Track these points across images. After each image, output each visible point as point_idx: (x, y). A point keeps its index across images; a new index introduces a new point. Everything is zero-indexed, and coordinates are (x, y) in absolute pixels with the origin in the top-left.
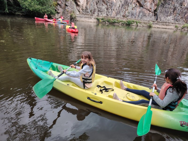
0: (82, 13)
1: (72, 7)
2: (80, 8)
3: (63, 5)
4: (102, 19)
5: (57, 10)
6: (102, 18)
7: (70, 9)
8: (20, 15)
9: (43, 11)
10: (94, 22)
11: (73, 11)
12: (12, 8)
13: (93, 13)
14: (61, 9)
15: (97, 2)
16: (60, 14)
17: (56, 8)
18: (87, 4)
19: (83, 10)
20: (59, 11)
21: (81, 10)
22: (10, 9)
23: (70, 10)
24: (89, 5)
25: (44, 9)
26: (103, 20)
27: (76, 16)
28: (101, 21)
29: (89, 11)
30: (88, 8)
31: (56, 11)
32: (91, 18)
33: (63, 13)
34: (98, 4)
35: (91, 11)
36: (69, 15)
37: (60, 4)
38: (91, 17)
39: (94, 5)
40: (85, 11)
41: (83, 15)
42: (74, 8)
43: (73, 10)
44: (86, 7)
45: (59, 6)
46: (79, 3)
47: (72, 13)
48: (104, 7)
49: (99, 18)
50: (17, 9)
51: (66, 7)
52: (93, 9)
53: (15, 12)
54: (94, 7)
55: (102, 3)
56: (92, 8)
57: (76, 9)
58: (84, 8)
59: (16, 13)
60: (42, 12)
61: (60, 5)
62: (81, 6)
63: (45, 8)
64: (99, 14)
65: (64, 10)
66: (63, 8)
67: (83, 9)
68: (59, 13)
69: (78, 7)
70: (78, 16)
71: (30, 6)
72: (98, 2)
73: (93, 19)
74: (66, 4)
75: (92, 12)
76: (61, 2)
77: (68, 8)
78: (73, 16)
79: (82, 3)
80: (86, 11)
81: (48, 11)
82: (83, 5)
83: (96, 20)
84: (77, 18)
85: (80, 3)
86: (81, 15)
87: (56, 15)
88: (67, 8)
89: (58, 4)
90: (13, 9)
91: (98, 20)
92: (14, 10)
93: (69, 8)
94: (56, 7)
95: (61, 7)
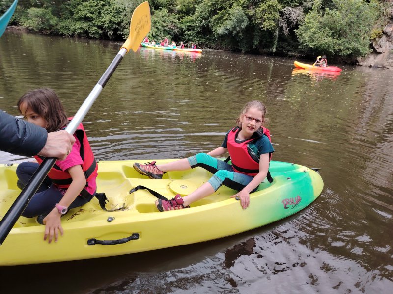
5: (376, 47)
8: (295, 56)
9: (336, 48)
12: (285, 44)
14: (388, 43)
16: (381, 55)
17: (376, 43)
20: (380, 49)
22: (282, 47)
25: (340, 45)
31: (371, 46)
37: (389, 34)
45: (384, 37)
50: (293, 46)
53: (289, 51)
59: (290, 53)
60: (334, 50)
61: (389, 36)
63: (343, 42)
68: (381, 53)
71: (312, 38)
81: (348, 49)
87: (372, 57)
89: (385, 33)
90: (287, 46)
92: (289, 48)
94: (377, 39)
95: (390, 40)
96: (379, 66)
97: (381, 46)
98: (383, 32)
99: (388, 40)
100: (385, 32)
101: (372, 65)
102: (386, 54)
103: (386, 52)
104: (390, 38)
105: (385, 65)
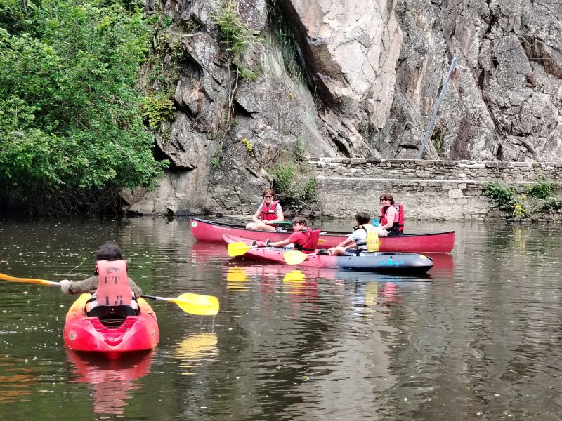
0: (363, 159)
1: (283, 116)
2: (349, 122)
3: (216, 113)
4: (535, 192)
5: (169, 150)
6: (530, 184)
7: (272, 132)
9: (64, 163)
10: (467, 221)
11: (296, 145)
13: (455, 147)
14: (197, 138)
15: (487, 66)
16: (190, 175)
17: (166, 139)
18: (404, 84)
19: (369, 131)
20: (182, 155)
21: (356, 139)
23: (269, 140)
24: (418, 91)
25: (71, 151)
26: (541, 203)
27: (314, 186)
28: (523, 204)
29: (420, 135)
30: (414, 112)
31: (159, 154)
32: (438, 189)
33: (214, 168)
34: (493, 82)
35: (436, 136)
36: (260, 180)
37: (194, 109)
38: (440, 179)
39: (461, 91)
40: (387, 140)
41: (372, 169)
42: (298, 122)
43: (288, 139)
44: (392, 110)
45: (182, 118)
46: (336, 89)
47: (286, 165)
48: (546, 98)
49: (505, 184)
51: (241, 121)
52: (451, 117)
54: (460, 104)
55: (530, 72)
56: (447, 116)
57: (314, 130)
58: (381, 119)
60: (58, 172)
61: (195, 115)
62: (354, 107)
63: (81, 143)
64: (507, 150)
65: (224, 148)
66: (216, 132)
67: (371, 129)
68: (187, 170)
69: (329, 117)
70: (329, 183)
72: (495, 63)
73: (453, 194)
74: (235, 102)
75: (449, 140)
76: (202, 90)
77: (255, 133)
78: (297, 185)
79: (364, 87)
80: (394, 136)
81: (100, 163)
82: (370, 95)
83: (479, 206)
84: (322, 196)
85: (347, 83)
86: (360, 169)
88: (243, 129)
89: (183, 108)
91: (500, 199)
93: (261, 125)
94: (164, 127)
95: (201, 127)
96: (192, 211)
97: (182, 149)
98: (176, 103)
99: (196, 128)
100: (180, 102)
101: (174, 209)
102: (202, 171)
103: (201, 165)
104: (199, 122)
105: (208, 205)
